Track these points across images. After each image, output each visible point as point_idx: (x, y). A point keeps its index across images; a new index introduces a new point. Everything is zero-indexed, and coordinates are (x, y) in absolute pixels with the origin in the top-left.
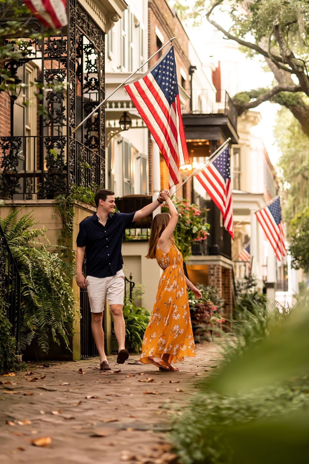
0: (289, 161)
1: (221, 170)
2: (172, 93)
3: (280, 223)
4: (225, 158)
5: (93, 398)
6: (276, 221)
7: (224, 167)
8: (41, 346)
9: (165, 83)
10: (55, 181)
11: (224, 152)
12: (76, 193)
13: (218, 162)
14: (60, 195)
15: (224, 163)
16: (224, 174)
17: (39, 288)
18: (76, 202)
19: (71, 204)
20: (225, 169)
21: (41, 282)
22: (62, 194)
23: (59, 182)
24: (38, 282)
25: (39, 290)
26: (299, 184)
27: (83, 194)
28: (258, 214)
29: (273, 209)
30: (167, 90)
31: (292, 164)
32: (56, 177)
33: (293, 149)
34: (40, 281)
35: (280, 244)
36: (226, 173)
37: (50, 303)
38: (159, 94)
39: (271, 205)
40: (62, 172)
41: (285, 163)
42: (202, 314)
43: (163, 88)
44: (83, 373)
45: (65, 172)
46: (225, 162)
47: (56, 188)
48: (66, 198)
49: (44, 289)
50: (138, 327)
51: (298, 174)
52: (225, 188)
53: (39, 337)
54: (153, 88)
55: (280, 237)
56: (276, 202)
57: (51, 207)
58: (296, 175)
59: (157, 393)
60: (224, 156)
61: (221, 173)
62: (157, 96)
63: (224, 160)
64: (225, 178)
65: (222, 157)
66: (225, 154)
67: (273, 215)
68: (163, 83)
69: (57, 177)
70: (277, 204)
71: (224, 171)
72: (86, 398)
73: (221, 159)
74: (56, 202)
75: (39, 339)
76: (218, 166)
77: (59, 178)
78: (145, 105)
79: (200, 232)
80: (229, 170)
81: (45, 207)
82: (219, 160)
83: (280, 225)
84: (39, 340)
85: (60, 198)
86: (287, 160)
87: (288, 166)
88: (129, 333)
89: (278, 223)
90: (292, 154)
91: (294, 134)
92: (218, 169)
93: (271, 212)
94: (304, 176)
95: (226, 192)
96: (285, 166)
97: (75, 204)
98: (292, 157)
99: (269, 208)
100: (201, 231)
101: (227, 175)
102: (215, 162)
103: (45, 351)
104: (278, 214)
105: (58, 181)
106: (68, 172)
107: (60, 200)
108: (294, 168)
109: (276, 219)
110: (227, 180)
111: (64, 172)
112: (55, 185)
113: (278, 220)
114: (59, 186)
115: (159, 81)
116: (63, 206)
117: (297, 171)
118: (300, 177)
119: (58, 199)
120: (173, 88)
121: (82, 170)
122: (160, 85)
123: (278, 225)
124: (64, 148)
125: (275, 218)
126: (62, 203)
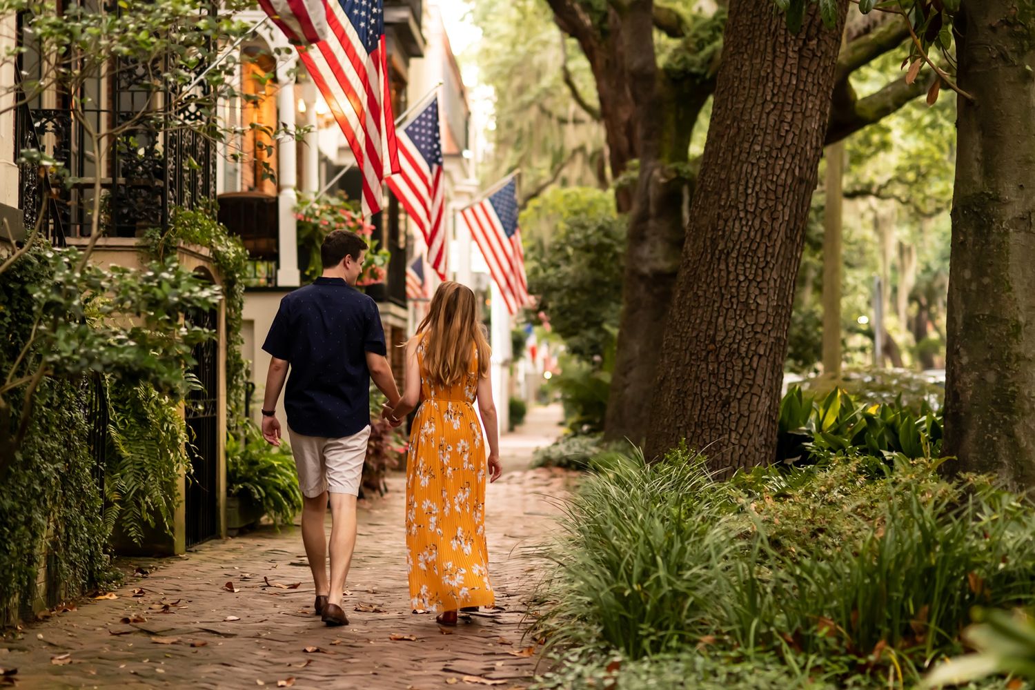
0: (509, 77)
1: (423, 146)
2: (371, 32)
3: (513, 233)
4: (431, 121)
5: (317, 651)
6: (506, 230)
7: (429, 140)
8: (128, 532)
9: (360, 12)
10: (140, 200)
11: (430, 109)
12: (180, 225)
13: (417, 130)
14: (151, 230)
15: (430, 132)
16: (429, 155)
17: (123, 420)
18: (182, 245)
19: (172, 248)
20: (431, 144)
21: (127, 407)
22: (153, 227)
23: (149, 203)
24: (120, 406)
25: (123, 422)
26: (530, 125)
27: (194, 225)
28: (468, 213)
29: (499, 203)
30: (362, 24)
31: (517, 81)
32: (140, 193)
33: (521, 49)
34: (124, 405)
35: (512, 279)
36: (433, 152)
37: (143, 447)
38: (347, 32)
39: (495, 196)
40: (153, 183)
41: (503, 79)
42: (378, 443)
43: (355, 21)
44: (236, 590)
45: (159, 183)
46: (431, 128)
47: (141, 214)
48: (162, 236)
49: (132, 420)
50: (278, 481)
51: (530, 104)
52: (430, 182)
53: (126, 515)
54: (336, 20)
55: (514, 264)
56: (505, 188)
57: (131, 253)
58: (526, 107)
59: (413, 639)
60: (430, 117)
61: (423, 152)
62: (342, 38)
63: (430, 124)
64: (430, 162)
65: (426, 119)
66: (432, 113)
67: (499, 216)
68: (356, 12)
69: (144, 192)
70: (508, 192)
71: (429, 148)
72: (305, 651)
73: (423, 123)
74: (144, 244)
75: (125, 518)
76: (417, 137)
77: (148, 196)
78: (320, 54)
79: (370, 268)
80: (439, 146)
81: (120, 253)
82: (419, 126)
83: (513, 237)
84: (124, 521)
85: (151, 236)
86: (506, 71)
87: (509, 85)
88: (264, 494)
89: (509, 232)
90: (519, 59)
91: (525, 17)
92: (417, 144)
93: (496, 209)
94: (543, 110)
95: (433, 191)
96: (502, 84)
97: (180, 247)
98: (520, 65)
99: (492, 201)
100: (373, 266)
101: (434, 157)
102: (411, 128)
103: (135, 540)
104: (511, 214)
105: (145, 201)
106: (165, 184)
107: (151, 240)
108: (521, 90)
109: (507, 226)
110: (435, 167)
111: (156, 184)
112: (140, 207)
113: (510, 227)
114: (147, 210)
115: (348, 6)
116: (156, 251)
117: (527, 97)
118: (534, 111)
119: (147, 238)
120: (373, 21)
121: (186, 175)
122: (349, 14)
123: (509, 237)
124: (157, 135)
125: (503, 223)
126: (156, 245)
